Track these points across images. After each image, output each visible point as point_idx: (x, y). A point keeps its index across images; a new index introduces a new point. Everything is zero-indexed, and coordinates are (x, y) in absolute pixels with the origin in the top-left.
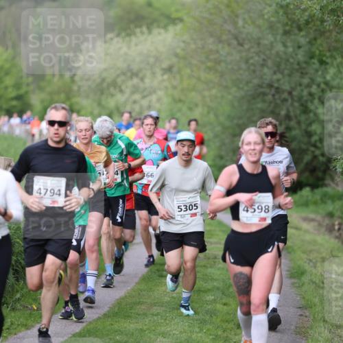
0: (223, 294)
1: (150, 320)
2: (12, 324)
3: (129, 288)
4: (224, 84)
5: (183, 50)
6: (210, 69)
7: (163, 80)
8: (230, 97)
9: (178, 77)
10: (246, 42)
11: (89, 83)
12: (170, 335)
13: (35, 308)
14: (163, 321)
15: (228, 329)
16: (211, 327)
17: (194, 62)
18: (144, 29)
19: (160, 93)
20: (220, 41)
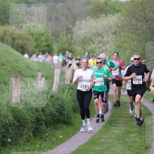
0: (139, 134)
1: (106, 146)
2: (44, 147)
3: (97, 131)
4: (140, 39)
5: (121, 24)
6: (133, 32)
7: (112, 38)
8: (142, 45)
9: (119, 36)
10: (150, 20)
11: (79, 39)
12: (115, 152)
13: (55, 140)
14: (112, 146)
15: (141, 149)
16: (133, 149)
17: (126, 29)
18: (104, 15)
19: (111, 43)
20: (138, 20)
